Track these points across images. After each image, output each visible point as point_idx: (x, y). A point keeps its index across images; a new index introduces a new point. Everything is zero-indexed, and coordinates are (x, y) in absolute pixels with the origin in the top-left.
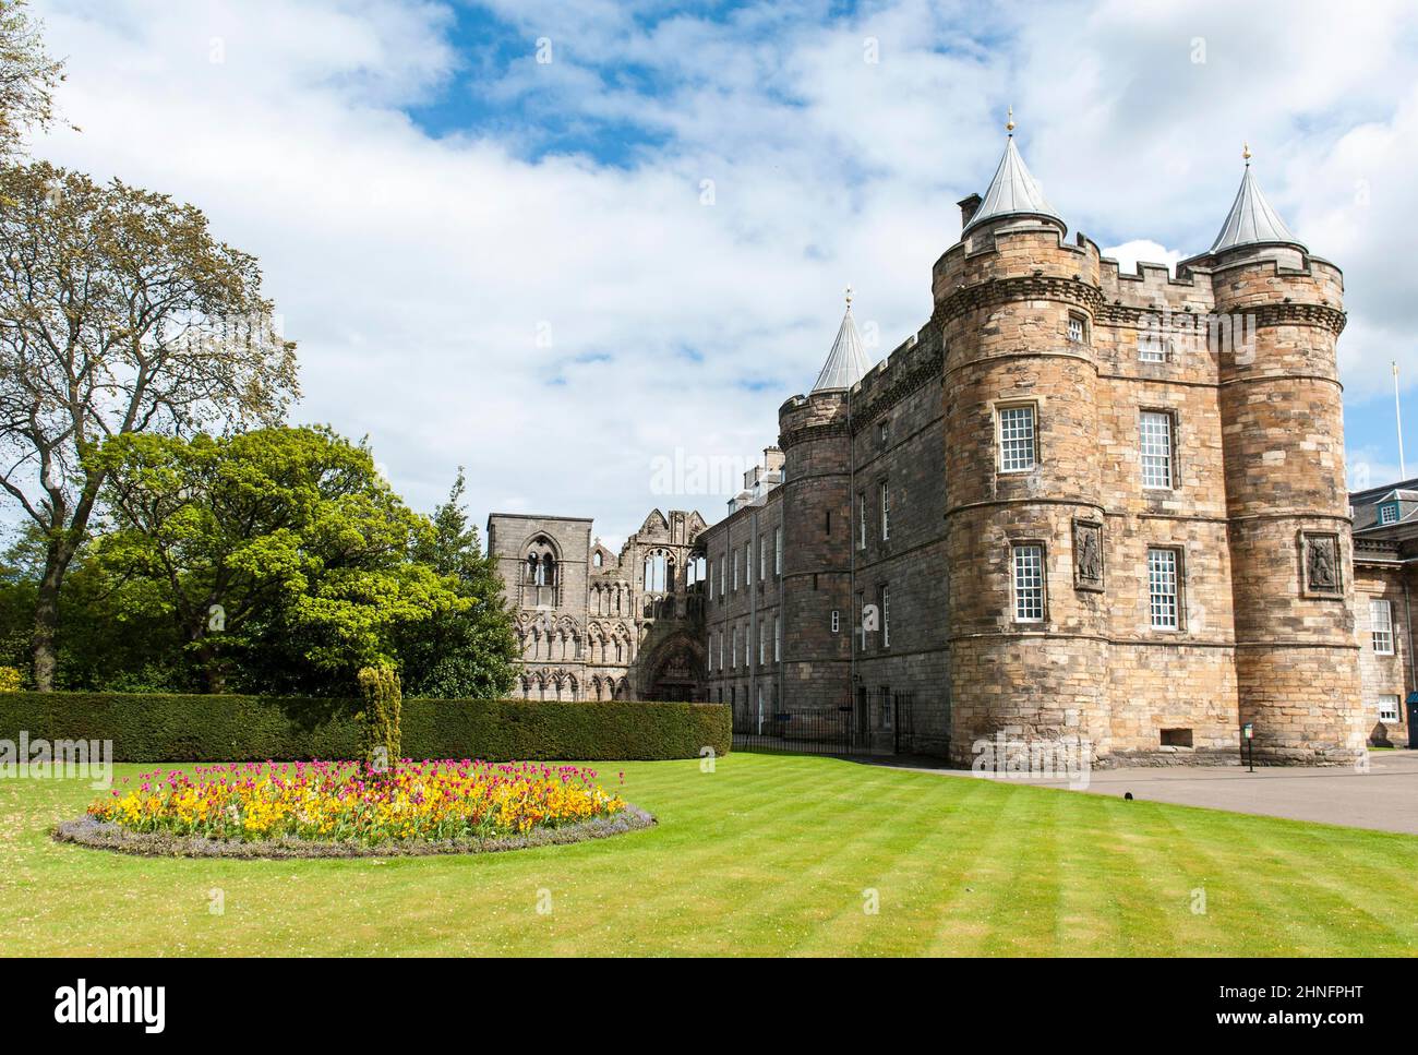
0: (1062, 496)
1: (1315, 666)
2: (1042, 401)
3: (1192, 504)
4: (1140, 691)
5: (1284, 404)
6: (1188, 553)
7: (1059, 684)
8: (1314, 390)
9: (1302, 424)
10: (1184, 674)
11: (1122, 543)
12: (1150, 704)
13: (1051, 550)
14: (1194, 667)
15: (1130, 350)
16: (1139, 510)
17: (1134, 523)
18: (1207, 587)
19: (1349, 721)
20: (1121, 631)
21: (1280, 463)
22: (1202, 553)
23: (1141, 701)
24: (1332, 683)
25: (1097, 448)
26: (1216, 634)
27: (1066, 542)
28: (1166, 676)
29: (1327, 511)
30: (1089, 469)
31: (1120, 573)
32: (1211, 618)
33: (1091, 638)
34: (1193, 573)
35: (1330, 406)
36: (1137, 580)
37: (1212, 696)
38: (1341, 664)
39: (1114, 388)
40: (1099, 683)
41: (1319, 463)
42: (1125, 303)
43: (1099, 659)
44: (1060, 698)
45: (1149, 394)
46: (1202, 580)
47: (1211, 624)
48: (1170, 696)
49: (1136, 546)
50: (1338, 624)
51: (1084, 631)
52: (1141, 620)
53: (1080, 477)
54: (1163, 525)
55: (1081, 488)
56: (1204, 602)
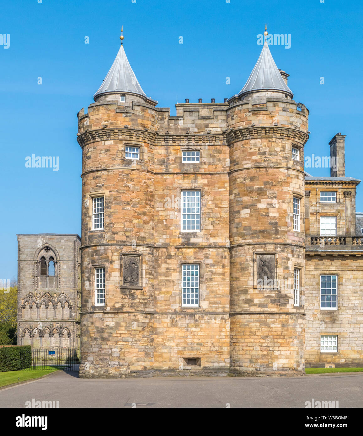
0: (115, 242)
1: (258, 324)
2: (107, 193)
3: (208, 239)
4: (172, 338)
5: (251, 183)
6: (204, 266)
7: (110, 336)
8: (268, 174)
9: (259, 194)
10: (198, 329)
11: (165, 262)
12: (177, 345)
13: (109, 270)
14: (204, 326)
15: (176, 158)
16: (177, 244)
17: (173, 252)
18: (214, 283)
19: (277, 353)
20: (163, 308)
21: (247, 216)
22: (212, 265)
23: (172, 344)
24: (267, 333)
25: (145, 214)
26: (218, 308)
27: (116, 265)
28: (187, 330)
29: (271, 241)
30: (134, 227)
31: (163, 278)
32: (215, 300)
33: (129, 313)
34: (206, 276)
35: (279, 182)
36: (173, 281)
37: (213, 341)
38: (274, 323)
39: (165, 180)
40: (135, 335)
41: (267, 215)
42: (172, 133)
43: (136, 323)
44: (109, 343)
45: (186, 181)
46: (211, 280)
47: (215, 303)
48: (189, 341)
49: (174, 263)
50: (273, 302)
51: (124, 310)
52: (175, 302)
53: (126, 231)
54: (190, 251)
55: (127, 237)
56: (212, 292)
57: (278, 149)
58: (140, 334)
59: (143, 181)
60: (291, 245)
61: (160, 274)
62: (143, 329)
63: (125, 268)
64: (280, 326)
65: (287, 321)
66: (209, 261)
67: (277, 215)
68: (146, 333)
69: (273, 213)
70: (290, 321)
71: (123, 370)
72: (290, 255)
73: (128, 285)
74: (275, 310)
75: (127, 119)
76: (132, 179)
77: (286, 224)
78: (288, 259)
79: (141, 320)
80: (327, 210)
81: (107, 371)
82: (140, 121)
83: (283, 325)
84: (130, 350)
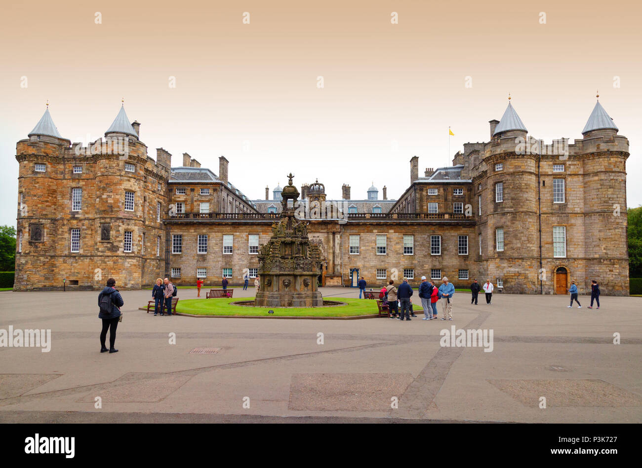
0: (27, 217)
1: (101, 262)
2: (24, 190)
4: (64, 270)
6: (81, 230)
7: (23, 269)
9: (103, 190)
10: (77, 265)
11: (61, 228)
12: (66, 274)
13: (23, 232)
15: (69, 170)
16: (68, 218)
17: (65, 222)
18: (87, 239)
20: (59, 253)
22: (86, 230)
23: (63, 273)
24: (105, 267)
25: (47, 201)
26: (88, 253)
27: (27, 230)
28: (72, 265)
29: (108, 216)
30: (38, 208)
31: (60, 237)
32: (87, 249)
33: (34, 256)
34: (83, 235)
35: (114, 183)
36: (65, 239)
37: (85, 271)
38: (109, 261)
39: (63, 183)
40: (37, 268)
41: (107, 202)
42: (66, 157)
43: (39, 261)
44: (22, 272)
45: (74, 183)
46: (85, 237)
47: (87, 250)
48: (73, 271)
49: (66, 228)
50: (109, 249)
51: (31, 254)
52: (65, 250)
53: (34, 211)
54: (75, 222)
55: (34, 214)
56: (85, 244)
57: (115, 165)
58: (41, 268)
59: (47, 183)
60: (121, 218)
61: (58, 235)
62: (44, 265)
63: (32, 231)
64: (112, 263)
65: (117, 260)
66: (84, 227)
67: (112, 202)
68: (46, 267)
69: (110, 201)
70: (120, 260)
71: (29, 287)
72: (121, 224)
73: (33, 241)
74: (109, 254)
75: (34, 149)
76: (38, 183)
77: (118, 207)
78: (119, 226)
79: (42, 260)
80: (203, 199)
81: (20, 288)
82: (43, 150)
83: (114, 263)
84: (34, 276)
